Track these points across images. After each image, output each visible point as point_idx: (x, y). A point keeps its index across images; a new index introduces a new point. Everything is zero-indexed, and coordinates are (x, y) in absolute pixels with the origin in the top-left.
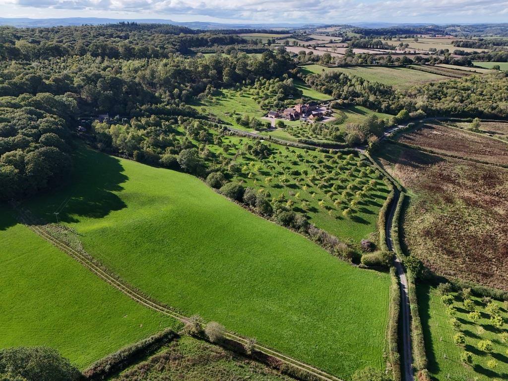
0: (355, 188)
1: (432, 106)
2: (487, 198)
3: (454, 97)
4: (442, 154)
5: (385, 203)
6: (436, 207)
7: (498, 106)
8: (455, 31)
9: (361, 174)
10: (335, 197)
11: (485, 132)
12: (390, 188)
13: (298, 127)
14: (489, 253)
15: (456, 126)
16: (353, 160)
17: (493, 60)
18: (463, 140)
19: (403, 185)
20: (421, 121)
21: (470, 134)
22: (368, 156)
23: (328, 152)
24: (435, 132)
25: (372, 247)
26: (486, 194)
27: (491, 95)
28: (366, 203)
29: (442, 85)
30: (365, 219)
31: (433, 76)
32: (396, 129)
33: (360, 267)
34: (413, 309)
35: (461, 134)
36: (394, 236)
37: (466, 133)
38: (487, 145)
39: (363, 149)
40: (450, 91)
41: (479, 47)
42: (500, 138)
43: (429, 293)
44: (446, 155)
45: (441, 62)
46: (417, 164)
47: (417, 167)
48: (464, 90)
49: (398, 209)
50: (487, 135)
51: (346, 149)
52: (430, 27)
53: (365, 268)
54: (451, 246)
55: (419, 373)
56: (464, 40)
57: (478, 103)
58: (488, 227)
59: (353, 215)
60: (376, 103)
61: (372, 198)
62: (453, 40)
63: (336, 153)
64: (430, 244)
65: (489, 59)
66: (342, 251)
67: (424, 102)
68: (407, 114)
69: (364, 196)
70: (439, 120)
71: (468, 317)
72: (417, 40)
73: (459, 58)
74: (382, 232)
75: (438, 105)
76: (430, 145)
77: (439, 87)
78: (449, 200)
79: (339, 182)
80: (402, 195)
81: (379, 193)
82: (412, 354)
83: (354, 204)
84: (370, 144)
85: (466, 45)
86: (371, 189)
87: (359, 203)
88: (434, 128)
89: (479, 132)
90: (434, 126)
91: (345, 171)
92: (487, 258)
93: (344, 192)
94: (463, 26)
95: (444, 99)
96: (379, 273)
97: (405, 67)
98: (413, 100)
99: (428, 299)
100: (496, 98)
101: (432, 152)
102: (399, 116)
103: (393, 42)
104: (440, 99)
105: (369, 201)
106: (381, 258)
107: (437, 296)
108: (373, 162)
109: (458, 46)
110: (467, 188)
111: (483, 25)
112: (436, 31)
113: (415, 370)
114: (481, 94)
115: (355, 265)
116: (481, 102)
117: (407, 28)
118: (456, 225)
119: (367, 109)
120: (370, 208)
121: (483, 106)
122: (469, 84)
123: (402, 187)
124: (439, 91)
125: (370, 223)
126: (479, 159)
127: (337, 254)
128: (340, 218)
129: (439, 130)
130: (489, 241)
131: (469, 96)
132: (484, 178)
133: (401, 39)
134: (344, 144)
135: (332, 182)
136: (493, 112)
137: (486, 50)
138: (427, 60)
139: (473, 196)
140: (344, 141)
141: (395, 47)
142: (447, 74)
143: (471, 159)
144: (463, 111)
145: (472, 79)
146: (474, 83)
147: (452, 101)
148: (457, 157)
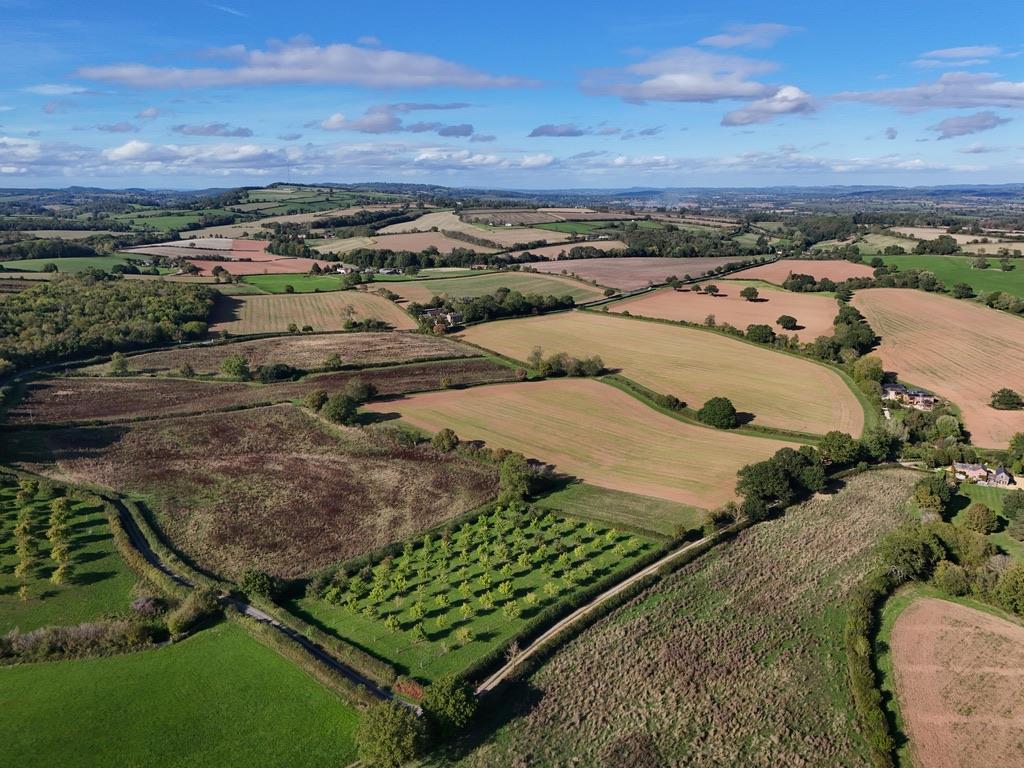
1: (15, 349)
2: (244, 458)
3: (40, 327)
4: (119, 421)
5: (114, 529)
6: (196, 498)
7: (127, 328)
11: (139, 373)
12: (96, 502)
14: (314, 523)
15: (84, 375)
18: (118, 392)
20: (18, 380)
24: (61, 393)
25: (164, 604)
26: (236, 454)
27: (102, 312)
30: (101, 571)
33: (174, 642)
35: (106, 384)
36: (177, 568)
38: (164, 390)
40: (25, 317)
42: (170, 375)
44: (129, 421)
46: (93, 450)
47: (98, 455)
48: (47, 310)
49: (144, 528)
50: (146, 376)
53: (185, 637)
54: (266, 537)
57: (92, 328)
58: (284, 492)
64: (238, 551)
66: (125, 638)
69: (66, 533)
70: (44, 371)
74: (152, 573)
75: (26, 345)
76: (79, 414)
78: (204, 481)
80: (127, 503)
88: (50, 386)
89: (130, 374)
90: (48, 383)
95: (24, 333)
100: (114, 316)
101: (101, 423)
104: (16, 335)
105: (79, 539)
110: (205, 456)
114: (84, 314)
115: (164, 644)
116: (96, 325)
121: (107, 331)
122: (43, 300)
123: (114, 493)
125: (114, 573)
129: (64, 388)
130: (299, 509)
131: (66, 320)
132: (215, 434)
136: (127, 338)
139: (224, 463)
143: (172, 415)
144: (79, 347)
145: (45, 292)
146: (54, 296)
147: (43, 333)
148: (147, 419)
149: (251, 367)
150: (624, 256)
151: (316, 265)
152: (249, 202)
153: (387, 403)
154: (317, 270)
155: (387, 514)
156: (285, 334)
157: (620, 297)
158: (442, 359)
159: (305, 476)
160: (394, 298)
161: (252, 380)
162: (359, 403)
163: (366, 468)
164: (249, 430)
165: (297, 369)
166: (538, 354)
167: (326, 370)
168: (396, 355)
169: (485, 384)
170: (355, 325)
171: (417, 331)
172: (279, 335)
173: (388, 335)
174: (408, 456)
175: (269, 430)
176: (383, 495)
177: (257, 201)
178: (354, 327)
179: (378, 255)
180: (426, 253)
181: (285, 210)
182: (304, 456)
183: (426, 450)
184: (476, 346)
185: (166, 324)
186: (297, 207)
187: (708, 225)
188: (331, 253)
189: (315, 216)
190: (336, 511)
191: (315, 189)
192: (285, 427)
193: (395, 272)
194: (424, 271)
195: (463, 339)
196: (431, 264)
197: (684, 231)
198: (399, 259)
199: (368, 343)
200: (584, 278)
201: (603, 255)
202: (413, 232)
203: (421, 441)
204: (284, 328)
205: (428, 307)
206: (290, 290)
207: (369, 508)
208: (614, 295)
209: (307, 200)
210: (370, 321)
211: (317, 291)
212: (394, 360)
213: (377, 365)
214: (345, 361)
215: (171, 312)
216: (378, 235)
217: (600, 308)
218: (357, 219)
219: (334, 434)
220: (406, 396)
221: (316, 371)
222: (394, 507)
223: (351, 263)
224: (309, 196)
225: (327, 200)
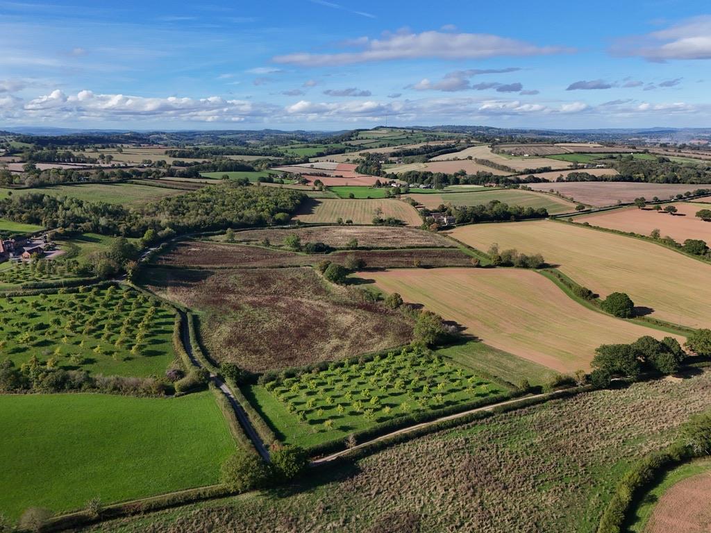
0: (133, 322)
1: (179, 222)
2: (268, 297)
3: (198, 211)
4: (210, 268)
5: (175, 328)
6: (227, 317)
7: (243, 214)
8: (162, 139)
9: (133, 306)
10: (112, 338)
11: (241, 241)
12: (173, 312)
13: (12, 271)
14: (287, 341)
15: (211, 240)
16: (117, 293)
17: (218, 170)
18: (224, 251)
19: (186, 306)
20: (173, 240)
21: (228, 246)
22: (131, 285)
23: (77, 291)
24: (193, 249)
25: (181, 374)
26: (266, 294)
27: (233, 205)
28: (153, 334)
29: (180, 199)
30: (160, 350)
31: (165, 191)
32: (149, 252)
33: (176, 396)
34: (245, 406)
35: (219, 247)
36: (198, 356)
37: (223, 245)
38: (249, 253)
39: (122, 279)
40: (191, 204)
41: (198, 157)
42: (256, 244)
43: (252, 390)
44: (216, 268)
45: (165, 175)
46: (190, 283)
47: (191, 286)
49: (191, 330)
50: (244, 244)
51: (101, 283)
52: (129, 134)
53: (183, 395)
54: (255, 346)
55: (272, 447)
56: (179, 150)
57: (224, 214)
58: (278, 320)
59: (144, 350)
60: (110, 227)
61: (157, 327)
62: (165, 150)
63: (90, 290)
64: (235, 351)
65: (215, 169)
66: (150, 388)
67: (168, 219)
68: (155, 234)
69: (148, 326)
70: (191, 236)
71: (291, 393)
72: (121, 151)
73: (182, 169)
74: (184, 356)
75: (186, 221)
76: (193, 262)
77: (177, 201)
78: (237, 308)
79: (111, 321)
80: (189, 315)
81: (164, 320)
82: (259, 438)
83: (141, 338)
84: (130, 272)
85: (183, 155)
86: (153, 318)
87: (146, 336)
88: (189, 245)
89: (235, 242)
90: (190, 243)
91: (111, 307)
92: (286, 345)
93: (123, 329)
94: (169, 134)
95: (187, 214)
96: (199, 394)
97: (126, 182)
98: (156, 218)
99: (253, 395)
100: (239, 207)
101: (200, 268)
102: (146, 237)
103: (89, 153)
104: (184, 214)
105: (156, 331)
106: (196, 378)
107: (260, 391)
108: (141, 290)
109: (174, 156)
110: (247, 294)
111: (190, 132)
112: (139, 139)
113: (267, 447)
114: (223, 205)
115: (171, 397)
116: (227, 212)
117: (96, 135)
118: (251, 327)
119: (101, 236)
120: (160, 337)
121: (230, 216)
122: (206, 195)
123: (185, 308)
124: (180, 206)
125: (165, 353)
126: (247, 265)
127: (145, 394)
128: (129, 359)
129: (196, 247)
130: (283, 331)
131: (212, 208)
132: (259, 281)
133: (99, 150)
134: (94, 277)
135: (100, 323)
136: (241, 221)
137: (207, 160)
138: (148, 174)
139: (255, 299)
140: (93, 275)
141: (96, 160)
142: (178, 187)
143: (240, 268)
144: (213, 224)
145: (208, 191)
146: (212, 194)
147: (197, 214)
148: (226, 268)
149: (303, 242)
150: (613, 181)
151: (378, 181)
152: (357, 139)
153: (371, 273)
154: (379, 184)
155: (335, 342)
156: (334, 224)
157: (589, 212)
158: (427, 247)
159: (295, 313)
160: (415, 204)
161: (302, 251)
162: (353, 271)
163: (336, 312)
164: (279, 281)
165: (330, 246)
166: (495, 249)
167: (348, 249)
168: (397, 242)
169: (447, 266)
170: (381, 221)
171: (419, 228)
172: (330, 224)
173: (398, 229)
174: (368, 308)
175: (290, 282)
176: (338, 330)
177: (362, 139)
178: (381, 222)
179: (421, 175)
180: (456, 174)
181: (378, 144)
182: (304, 300)
183: (381, 306)
184: (456, 240)
185: (265, 214)
186: (386, 143)
187: (700, 159)
188: (393, 173)
189: (395, 148)
190: (304, 336)
191: (402, 130)
192: (301, 281)
193: (430, 187)
194: (450, 187)
195: (449, 235)
196: (457, 182)
197: (674, 162)
198: (435, 178)
199: (382, 234)
200: (567, 196)
201: (595, 179)
202: (454, 160)
203: (379, 299)
204: (335, 221)
205: (435, 211)
206: (352, 197)
207: (324, 337)
208: (583, 210)
209: (394, 138)
210: (391, 219)
211: (369, 198)
212: (394, 246)
213: (381, 248)
214: (361, 244)
215: (272, 206)
216: (430, 162)
217: (567, 219)
218: (420, 151)
219: (328, 289)
220: (387, 270)
221: (341, 249)
222: (340, 338)
223: (404, 180)
224: (396, 135)
225: (407, 138)
